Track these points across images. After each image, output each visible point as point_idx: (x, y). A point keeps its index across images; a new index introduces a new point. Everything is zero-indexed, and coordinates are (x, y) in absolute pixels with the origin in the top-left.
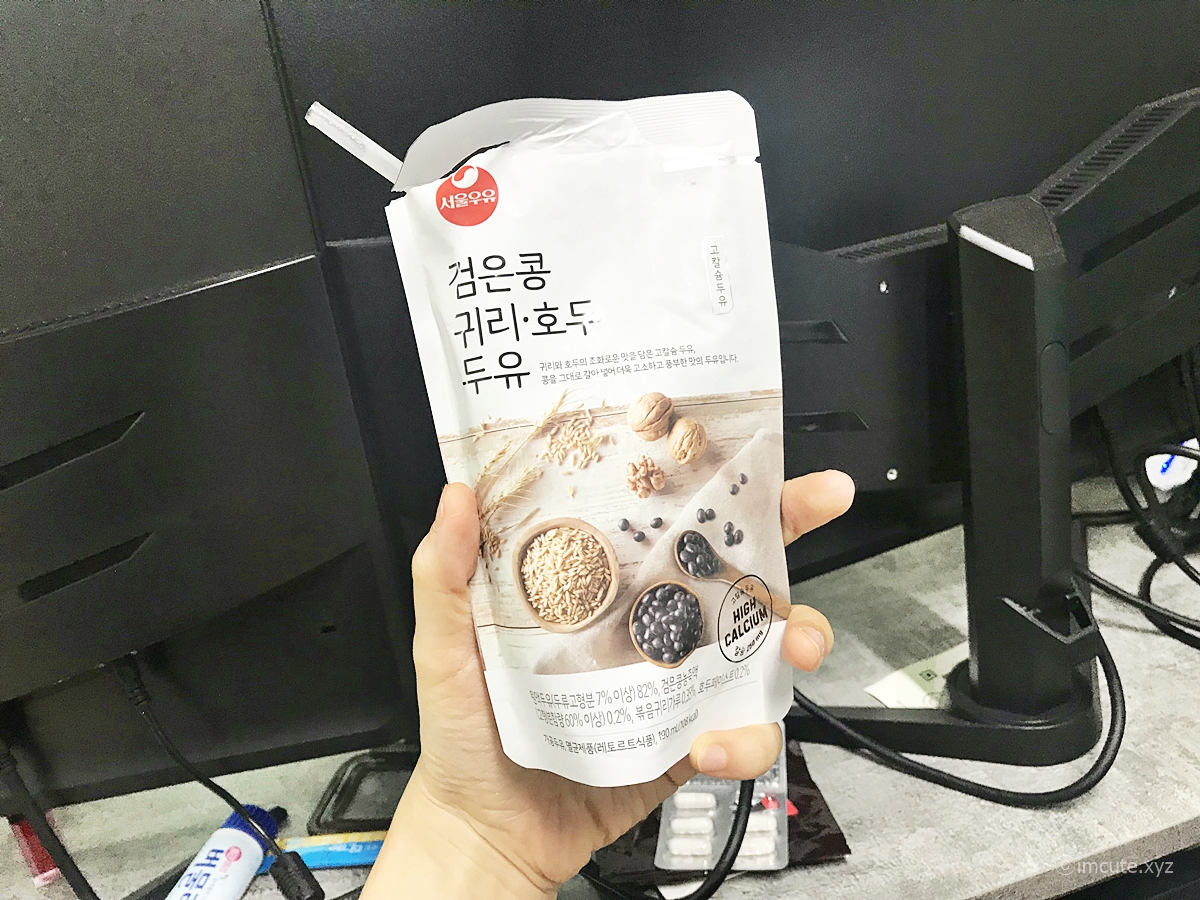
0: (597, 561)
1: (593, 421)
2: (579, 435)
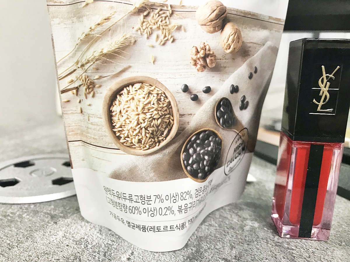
0: (166, 110)
1: (172, 13)
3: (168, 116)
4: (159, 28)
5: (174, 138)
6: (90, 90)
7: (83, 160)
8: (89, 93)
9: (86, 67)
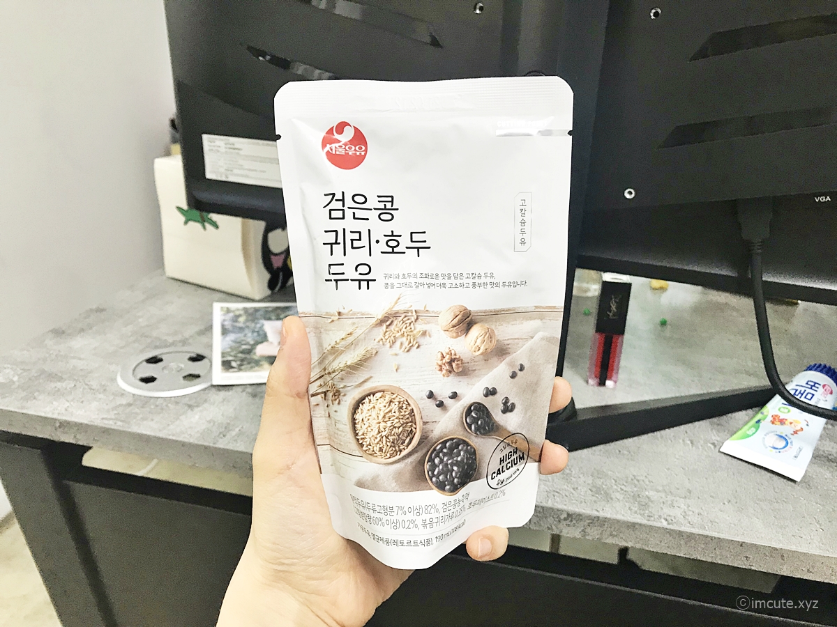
0: (408, 418)
1: (417, 319)
2: (406, 328)
3: (410, 424)
4: (403, 335)
5: (416, 447)
6: (336, 397)
7: (332, 465)
8: (336, 400)
9: (333, 375)
